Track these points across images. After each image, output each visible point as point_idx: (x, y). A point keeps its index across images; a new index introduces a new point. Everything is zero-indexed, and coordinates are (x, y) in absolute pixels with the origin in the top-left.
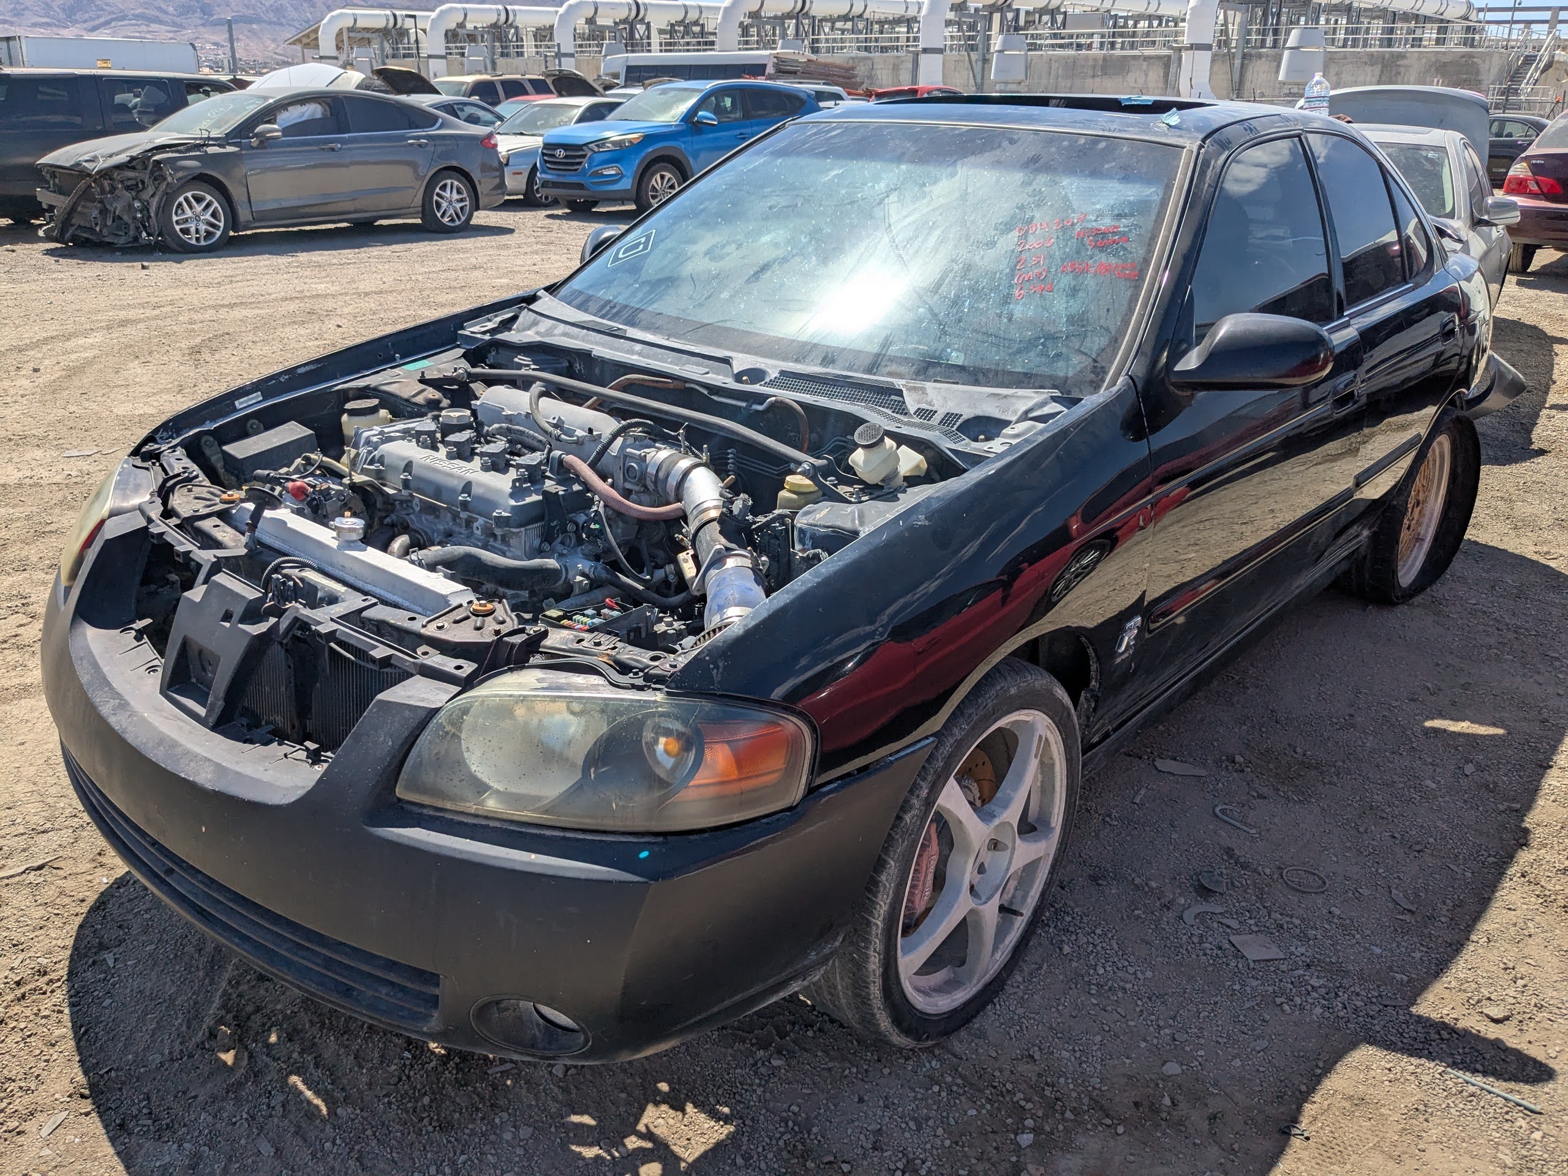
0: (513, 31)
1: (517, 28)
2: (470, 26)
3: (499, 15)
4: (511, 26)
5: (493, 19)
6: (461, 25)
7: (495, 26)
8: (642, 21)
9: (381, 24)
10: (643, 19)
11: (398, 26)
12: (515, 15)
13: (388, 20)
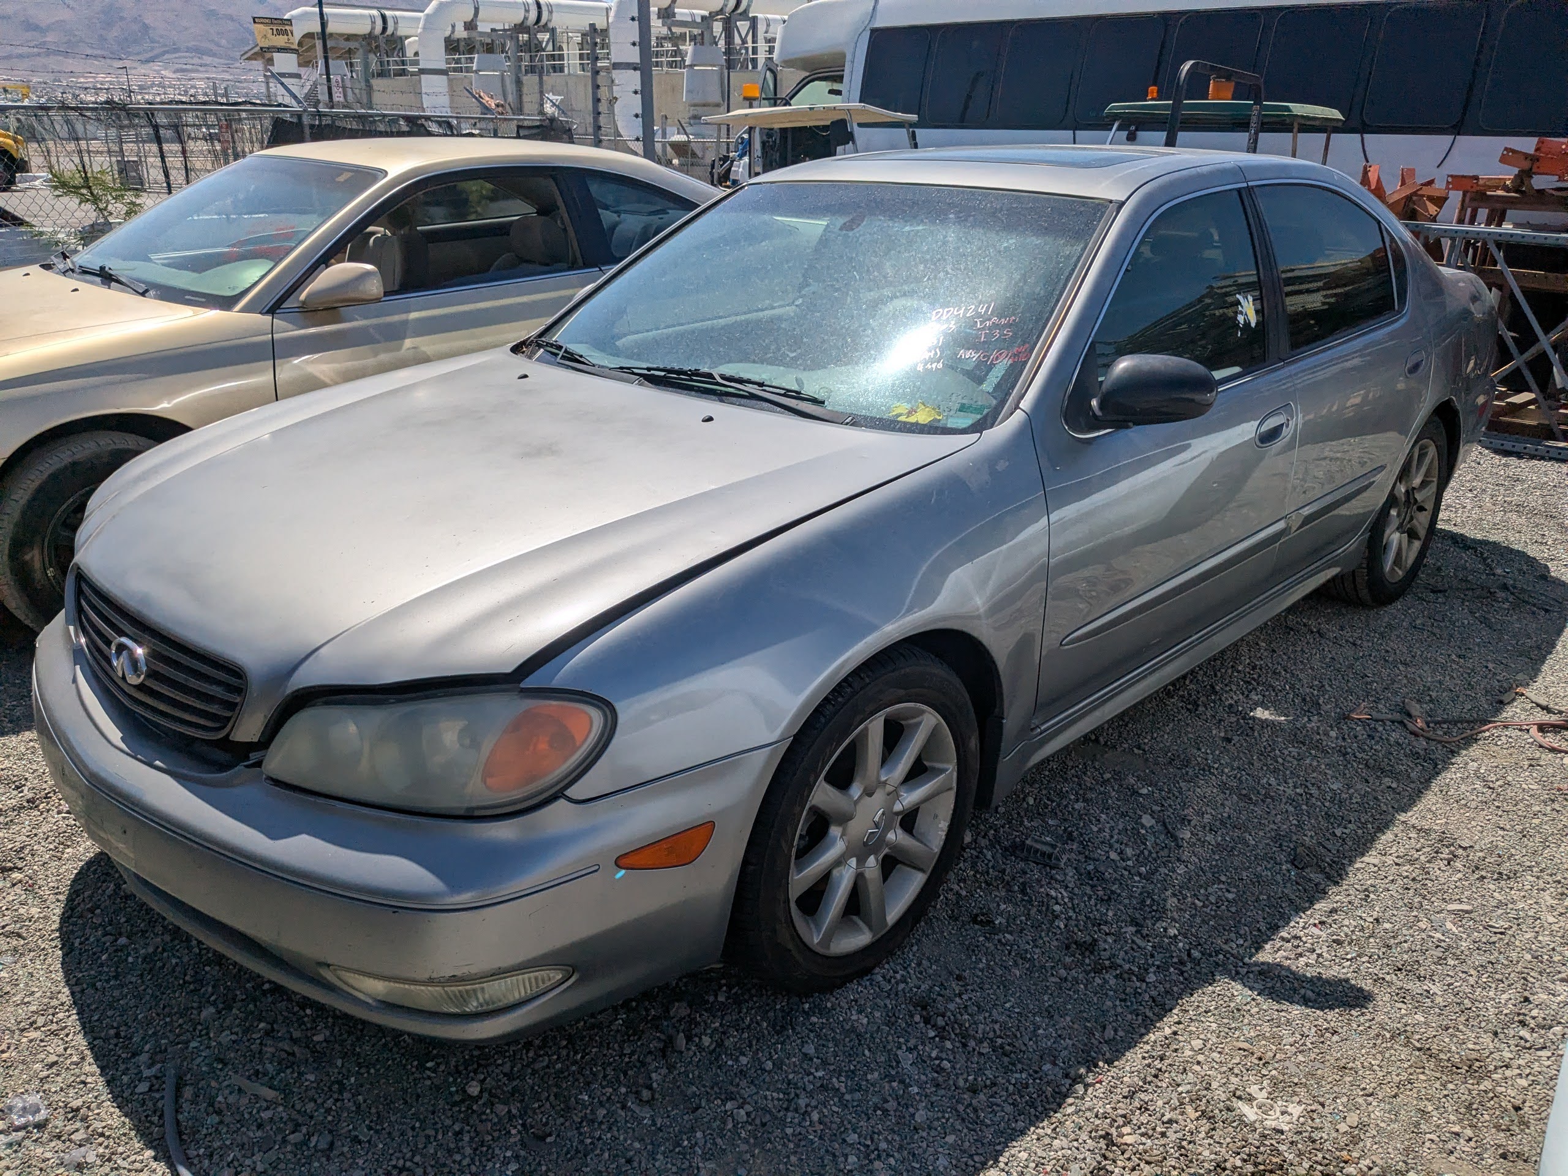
0: (547, 36)
1: (553, 31)
2: (483, 27)
3: (527, 11)
4: (545, 28)
5: (518, 17)
6: (470, 26)
7: (521, 27)
8: (744, 15)
9: (364, 29)
10: (746, 12)
11: (389, 31)
12: (551, 12)
13: (373, 23)
